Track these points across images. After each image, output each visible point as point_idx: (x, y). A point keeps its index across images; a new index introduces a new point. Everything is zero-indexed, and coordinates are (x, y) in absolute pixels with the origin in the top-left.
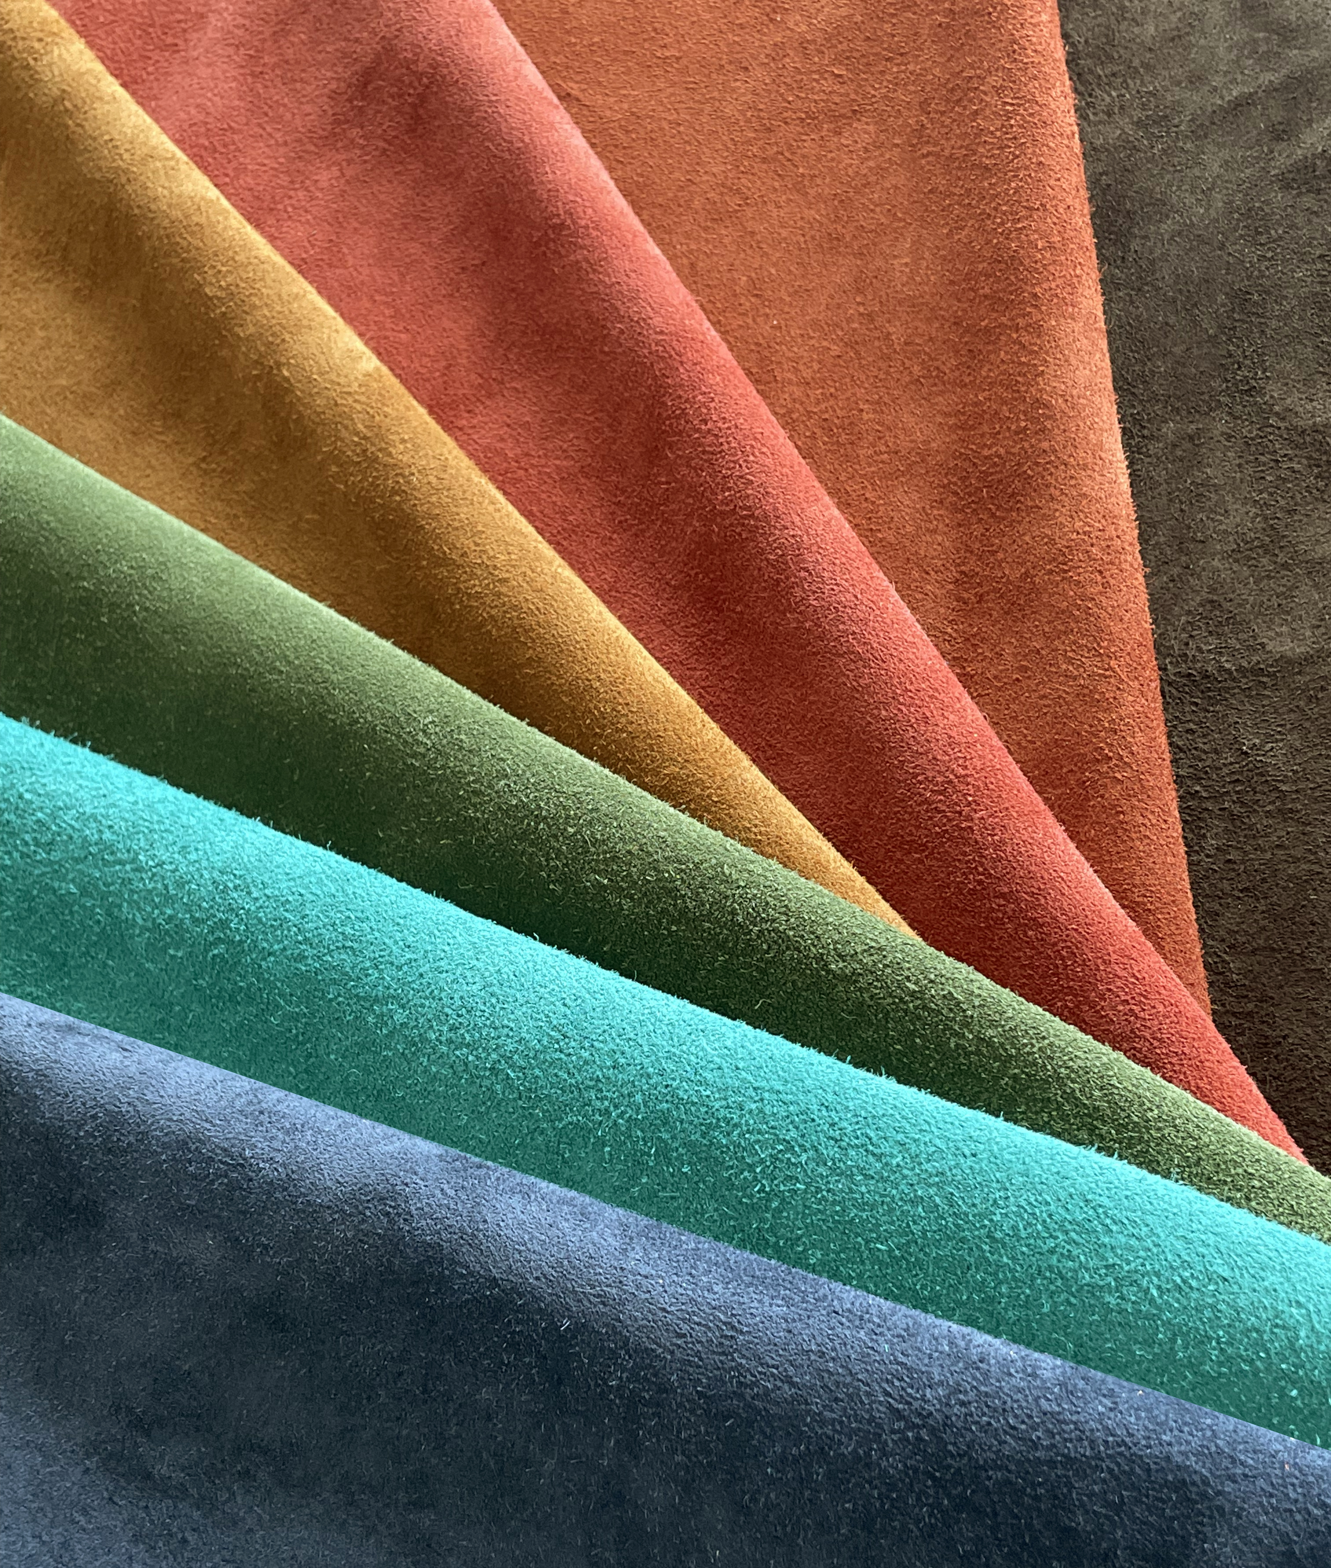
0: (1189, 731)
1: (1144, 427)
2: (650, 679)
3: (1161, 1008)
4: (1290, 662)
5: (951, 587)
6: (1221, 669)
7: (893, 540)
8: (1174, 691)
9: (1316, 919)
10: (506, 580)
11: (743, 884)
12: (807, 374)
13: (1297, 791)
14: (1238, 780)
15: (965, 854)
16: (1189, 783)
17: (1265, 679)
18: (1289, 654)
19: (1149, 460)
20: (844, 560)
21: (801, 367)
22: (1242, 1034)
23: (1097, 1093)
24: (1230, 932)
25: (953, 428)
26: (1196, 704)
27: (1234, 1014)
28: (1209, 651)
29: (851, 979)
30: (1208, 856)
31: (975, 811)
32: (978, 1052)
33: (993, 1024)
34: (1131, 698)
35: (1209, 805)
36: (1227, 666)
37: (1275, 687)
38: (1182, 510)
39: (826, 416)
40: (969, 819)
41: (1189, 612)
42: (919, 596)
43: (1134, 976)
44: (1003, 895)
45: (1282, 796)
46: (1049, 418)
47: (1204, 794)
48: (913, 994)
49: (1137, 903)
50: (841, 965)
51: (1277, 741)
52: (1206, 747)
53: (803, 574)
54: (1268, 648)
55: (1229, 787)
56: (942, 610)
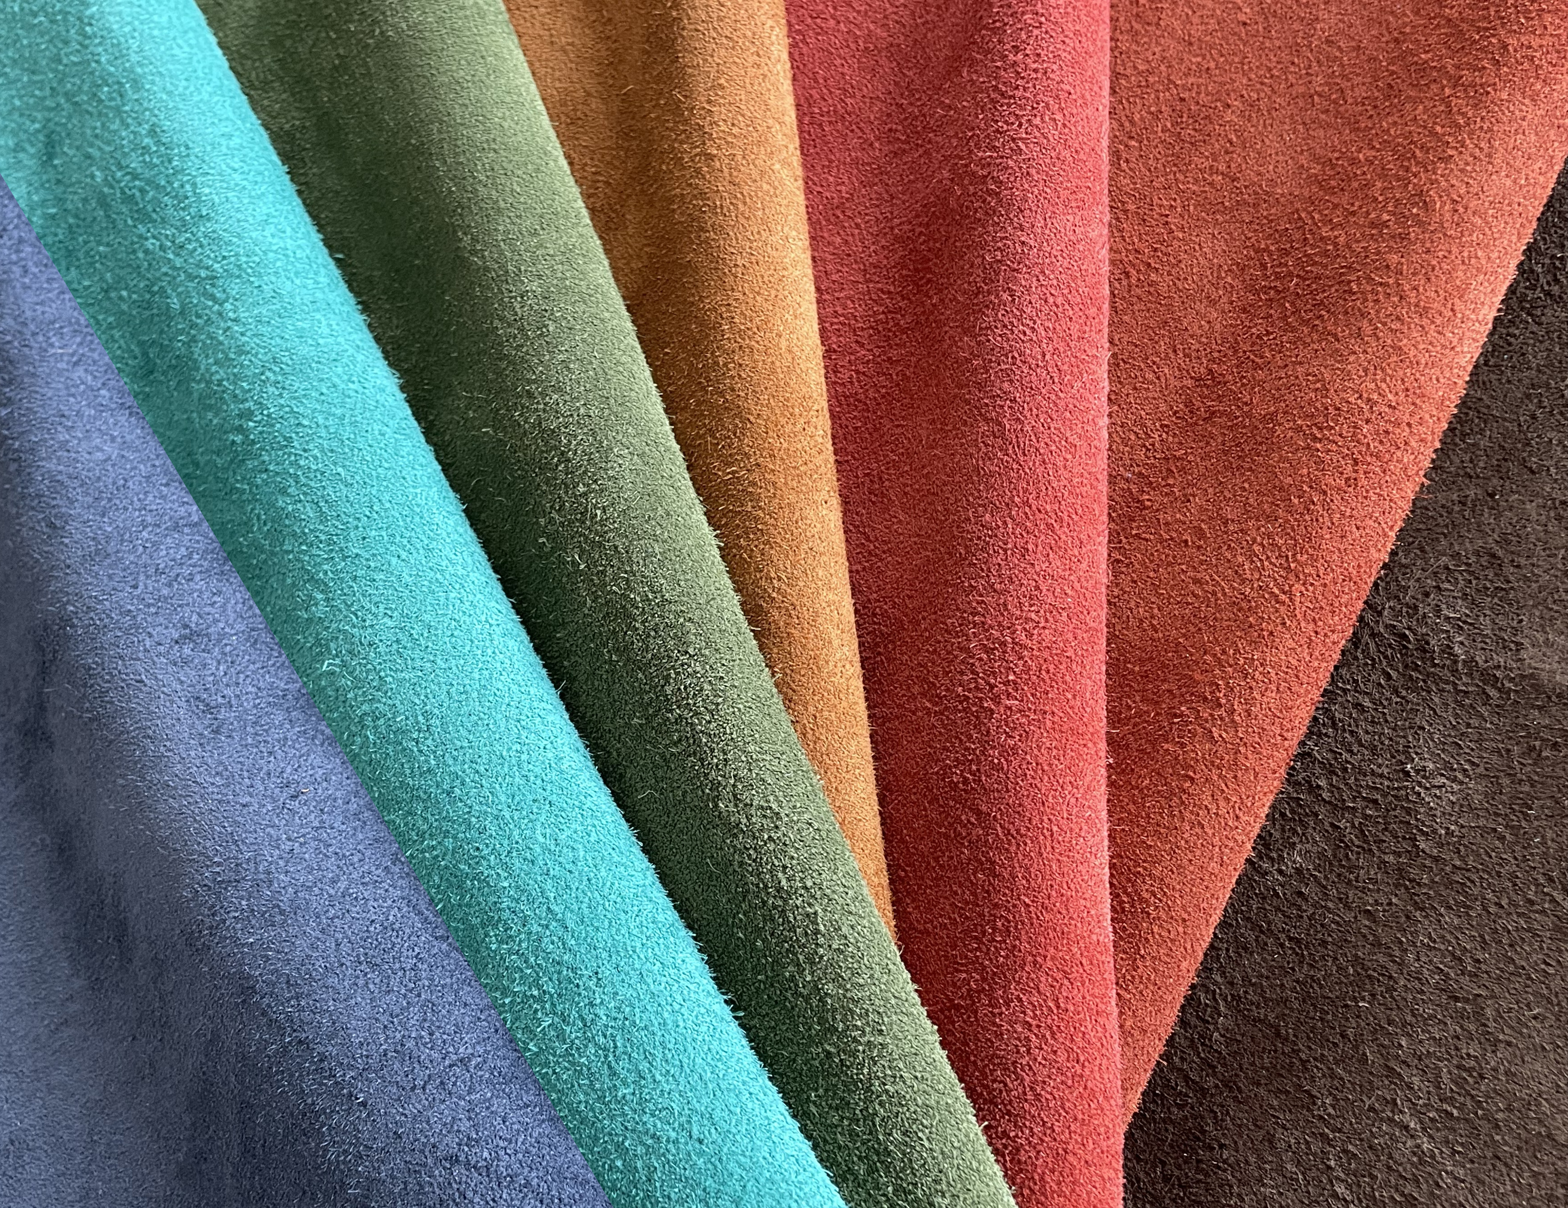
0: (1357, 705)
1: (1557, 281)
2: (784, 344)
3: (1062, 1057)
4: (1538, 688)
5: (1189, 383)
6: (1448, 649)
7: (1163, 289)
8: (1372, 646)
9: (1350, 1032)
10: (711, 157)
11: (691, 651)
12: (1196, 31)
13: (1436, 859)
14: (1375, 802)
15: (970, 737)
16: (1318, 771)
17: (1493, 693)
18: (1544, 676)
19: (1535, 328)
20: (1060, 301)
21: (1195, 20)
22: (1180, 1107)
23: (897, 1135)
24: (1246, 978)
25: (1314, 180)
26: (1389, 677)
27: (1186, 1078)
28: (1448, 618)
29: (733, 830)
30: (1280, 872)
31: (1009, 695)
32: (807, 999)
33: (837, 979)
34: (1291, 644)
35: (1323, 811)
36: (1457, 649)
37: (1498, 710)
38: (1534, 417)
39: (1186, 95)
40: (996, 700)
41: (1456, 556)
42: (1150, 376)
43: (1056, 1001)
44: (979, 813)
45: (1415, 853)
46: (1420, 223)
47: (1326, 795)
48: (779, 889)
49: (1141, 900)
50: (732, 809)
51: (1454, 780)
52: (1365, 738)
53: (1005, 296)
54: (1524, 654)
55: (1360, 804)
56: (1163, 407)
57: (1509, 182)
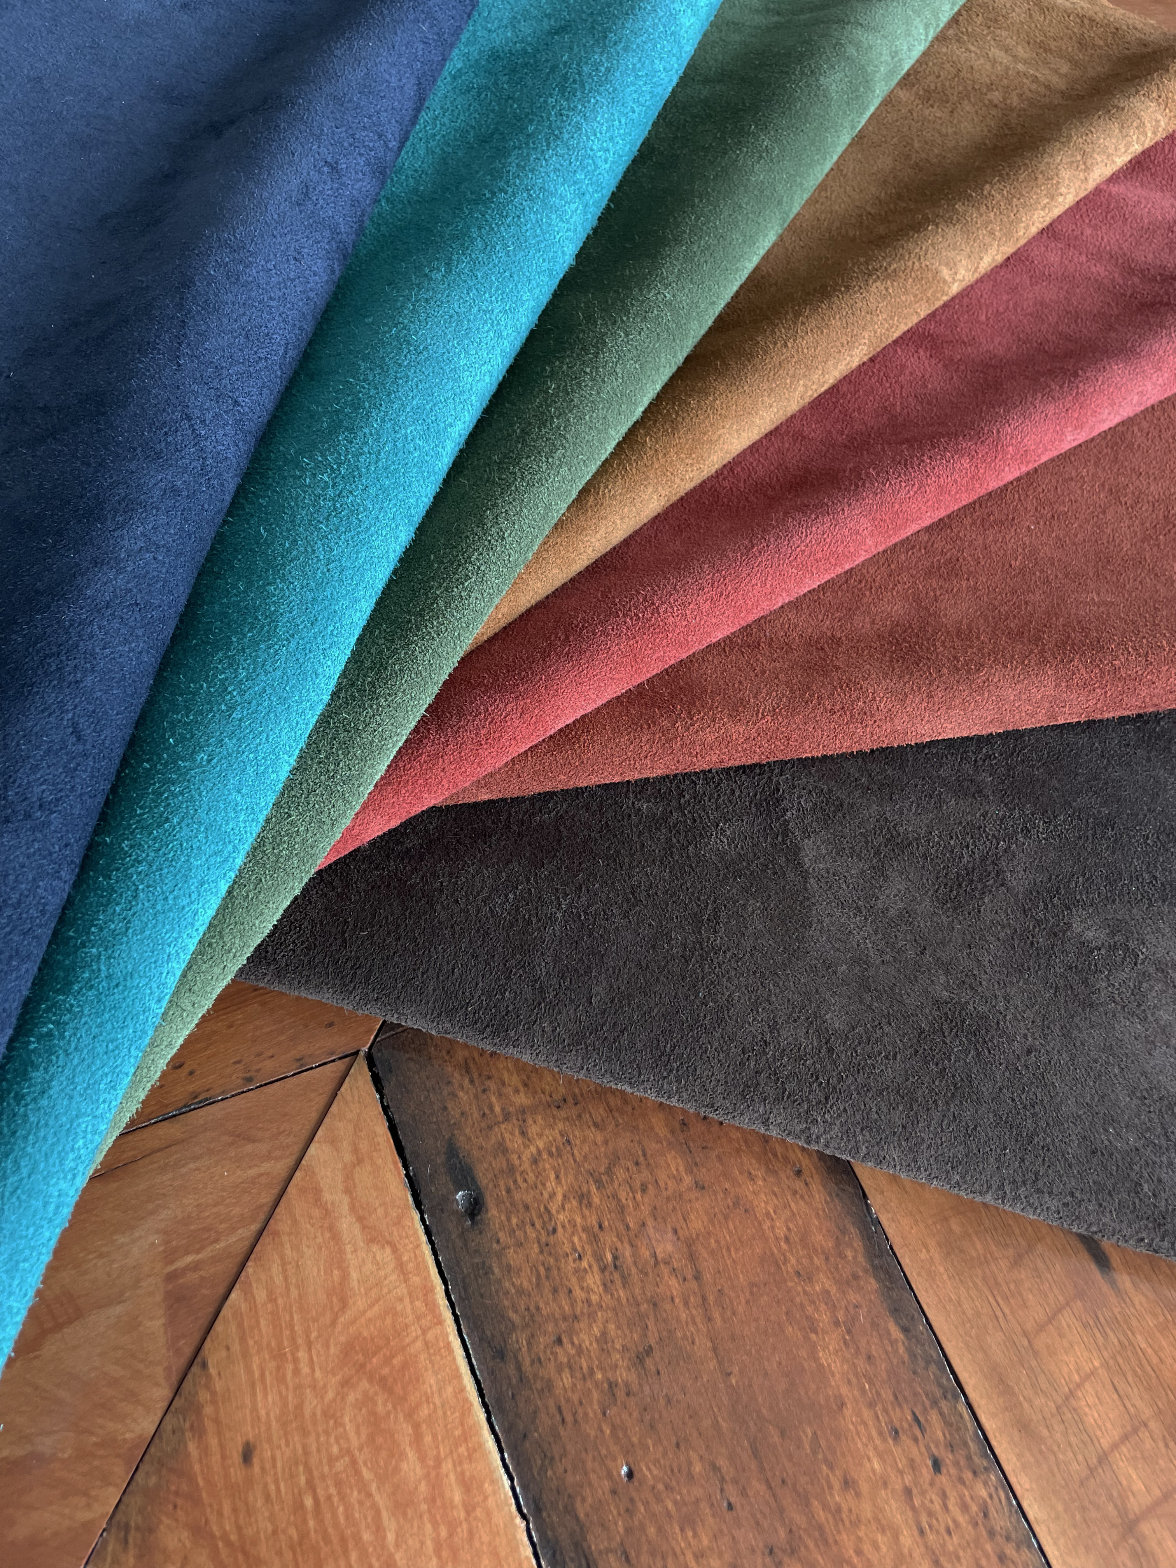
0: (733, 792)
1: (984, 761)
3: (484, 732)
4: (796, 854)
5: (829, 634)
6: (786, 810)
7: (865, 600)
8: (764, 781)
9: (584, 866)
11: (550, 460)
12: (994, 548)
13: (688, 857)
14: (695, 821)
15: (599, 615)
16: (691, 792)
17: (780, 839)
18: (803, 853)
19: (957, 764)
20: (828, 540)
21: (998, 545)
24: (573, 816)
26: (755, 795)
28: (800, 803)
29: (481, 523)
30: (633, 803)
31: (631, 619)
32: (427, 598)
33: (448, 604)
34: (741, 730)
35: (674, 803)
36: (789, 814)
37: (774, 846)
38: (916, 786)
39: (961, 560)
40: (625, 615)
41: (830, 791)
42: (820, 617)
43: (507, 715)
44: (567, 637)
45: (684, 848)
47: (682, 801)
48: (469, 557)
49: (579, 739)
50: (491, 517)
51: (729, 845)
52: (720, 801)
53: (813, 516)
54: (806, 841)
55: (689, 816)
56: (810, 631)
57: (1012, 698)
